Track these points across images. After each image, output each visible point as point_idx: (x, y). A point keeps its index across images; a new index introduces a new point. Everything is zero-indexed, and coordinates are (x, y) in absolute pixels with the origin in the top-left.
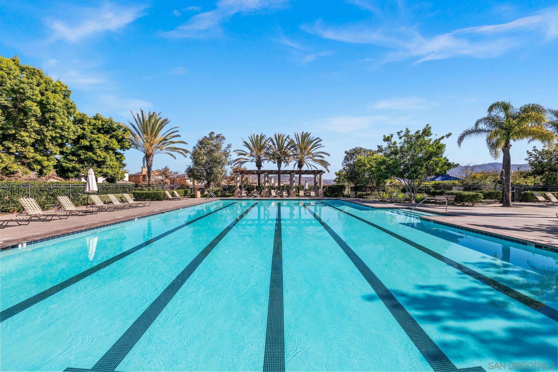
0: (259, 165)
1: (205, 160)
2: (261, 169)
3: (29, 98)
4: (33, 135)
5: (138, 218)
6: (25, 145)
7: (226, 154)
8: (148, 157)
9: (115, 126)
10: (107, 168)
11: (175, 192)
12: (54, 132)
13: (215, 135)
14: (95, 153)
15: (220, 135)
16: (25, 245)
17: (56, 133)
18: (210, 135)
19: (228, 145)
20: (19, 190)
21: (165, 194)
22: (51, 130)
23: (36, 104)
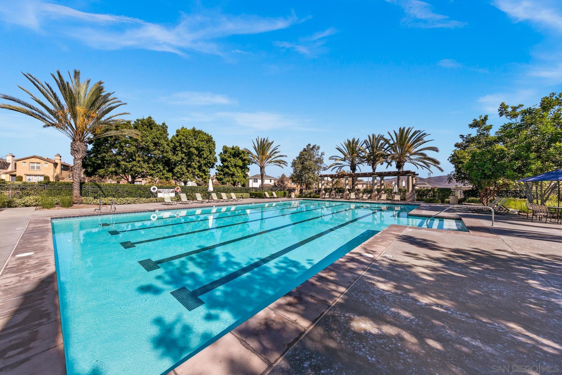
0: (353, 168)
1: (300, 168)
2: (355, 173)
3: (191, 147)
4: (197, 163)
5: (216, 206)
6: (195, 169)
7: (320, 161)
8: (262, 168)
9: (241, 152)
10: (236, 177)
11: (274, 193)
12: (204, 161)
13: (311, 147)
14: (229, 170)
15: (316, 145)
16: (158, 211)
17: (205, 161)
18: (307, 146)
19: (322, 153)
20: (194, 190)
21: (265, 195)
22: (203, 160)
23: (194, 149)
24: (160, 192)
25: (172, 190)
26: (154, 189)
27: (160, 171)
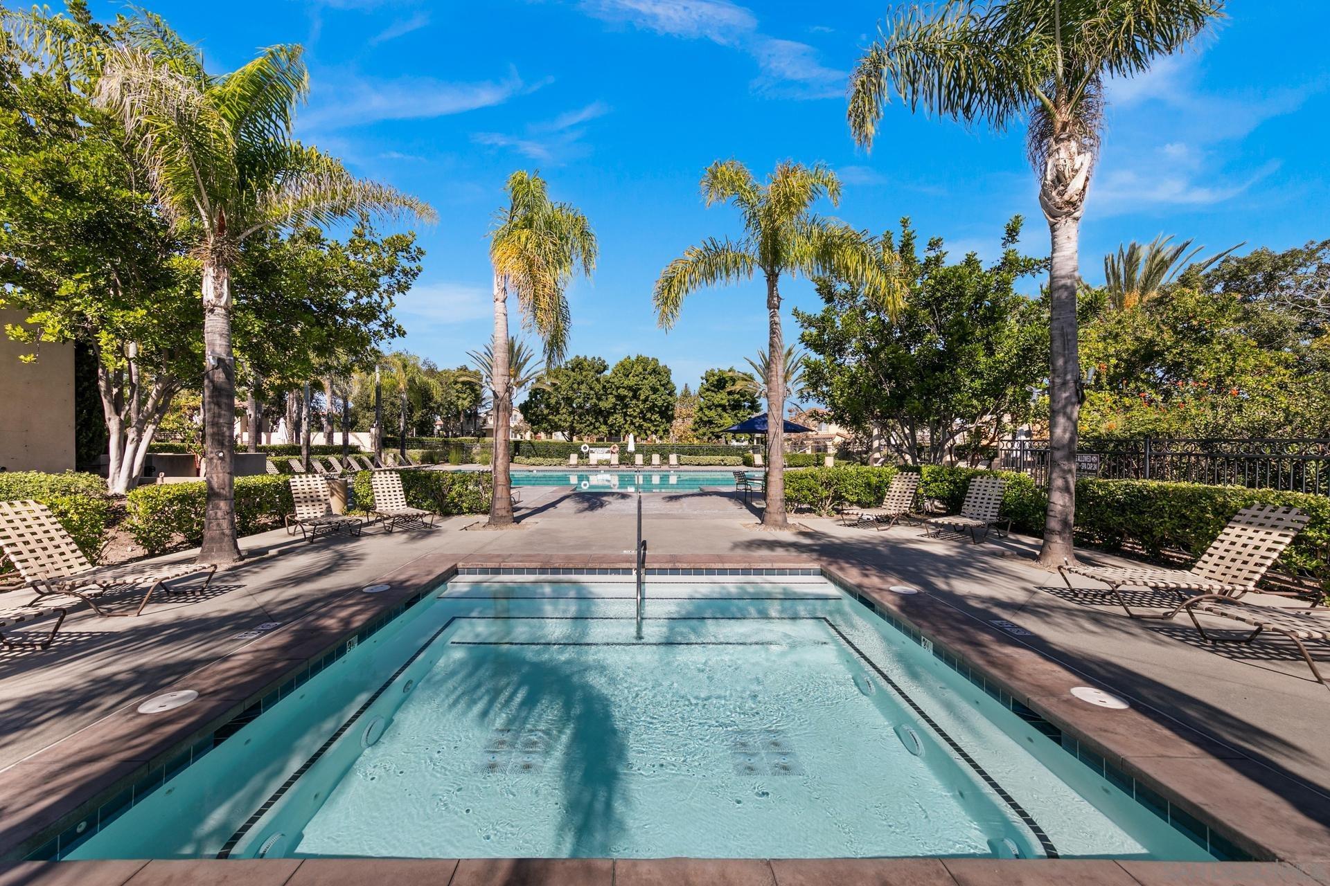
24: (592, 452)
25: (607, 449)
26: (585, 448)
27: (591, 423)
